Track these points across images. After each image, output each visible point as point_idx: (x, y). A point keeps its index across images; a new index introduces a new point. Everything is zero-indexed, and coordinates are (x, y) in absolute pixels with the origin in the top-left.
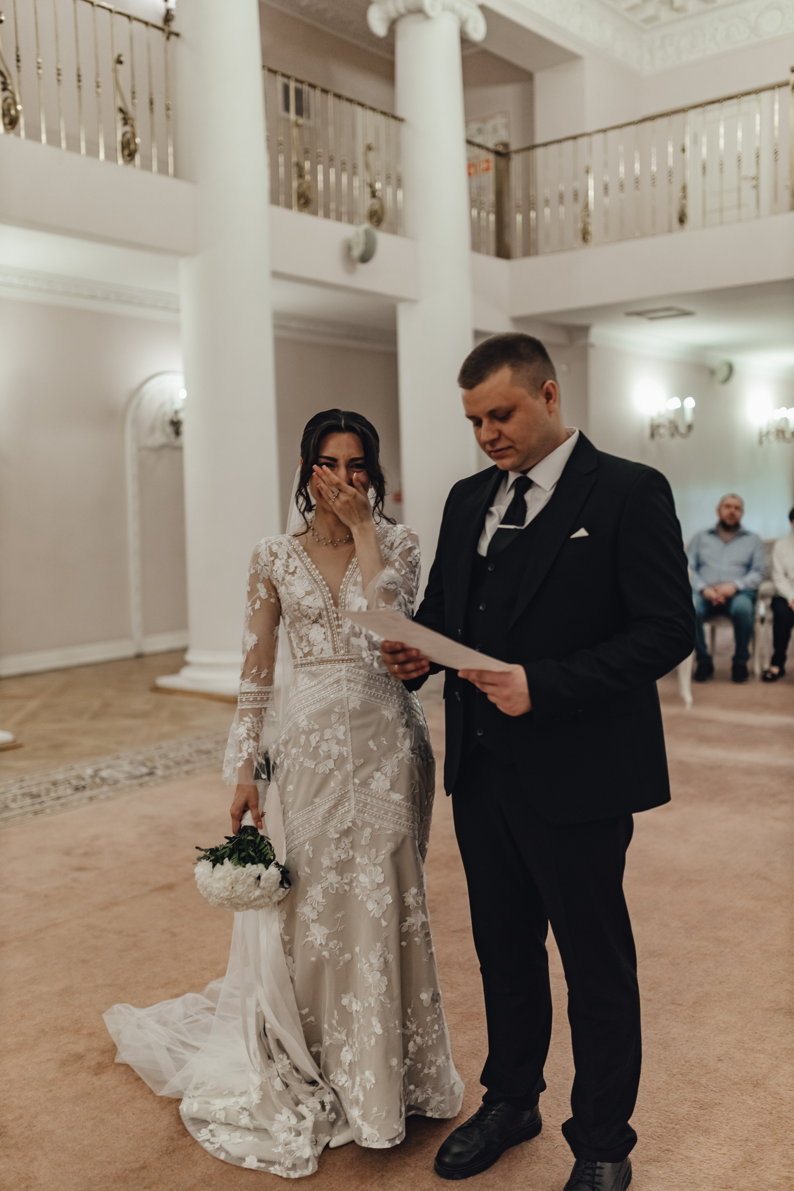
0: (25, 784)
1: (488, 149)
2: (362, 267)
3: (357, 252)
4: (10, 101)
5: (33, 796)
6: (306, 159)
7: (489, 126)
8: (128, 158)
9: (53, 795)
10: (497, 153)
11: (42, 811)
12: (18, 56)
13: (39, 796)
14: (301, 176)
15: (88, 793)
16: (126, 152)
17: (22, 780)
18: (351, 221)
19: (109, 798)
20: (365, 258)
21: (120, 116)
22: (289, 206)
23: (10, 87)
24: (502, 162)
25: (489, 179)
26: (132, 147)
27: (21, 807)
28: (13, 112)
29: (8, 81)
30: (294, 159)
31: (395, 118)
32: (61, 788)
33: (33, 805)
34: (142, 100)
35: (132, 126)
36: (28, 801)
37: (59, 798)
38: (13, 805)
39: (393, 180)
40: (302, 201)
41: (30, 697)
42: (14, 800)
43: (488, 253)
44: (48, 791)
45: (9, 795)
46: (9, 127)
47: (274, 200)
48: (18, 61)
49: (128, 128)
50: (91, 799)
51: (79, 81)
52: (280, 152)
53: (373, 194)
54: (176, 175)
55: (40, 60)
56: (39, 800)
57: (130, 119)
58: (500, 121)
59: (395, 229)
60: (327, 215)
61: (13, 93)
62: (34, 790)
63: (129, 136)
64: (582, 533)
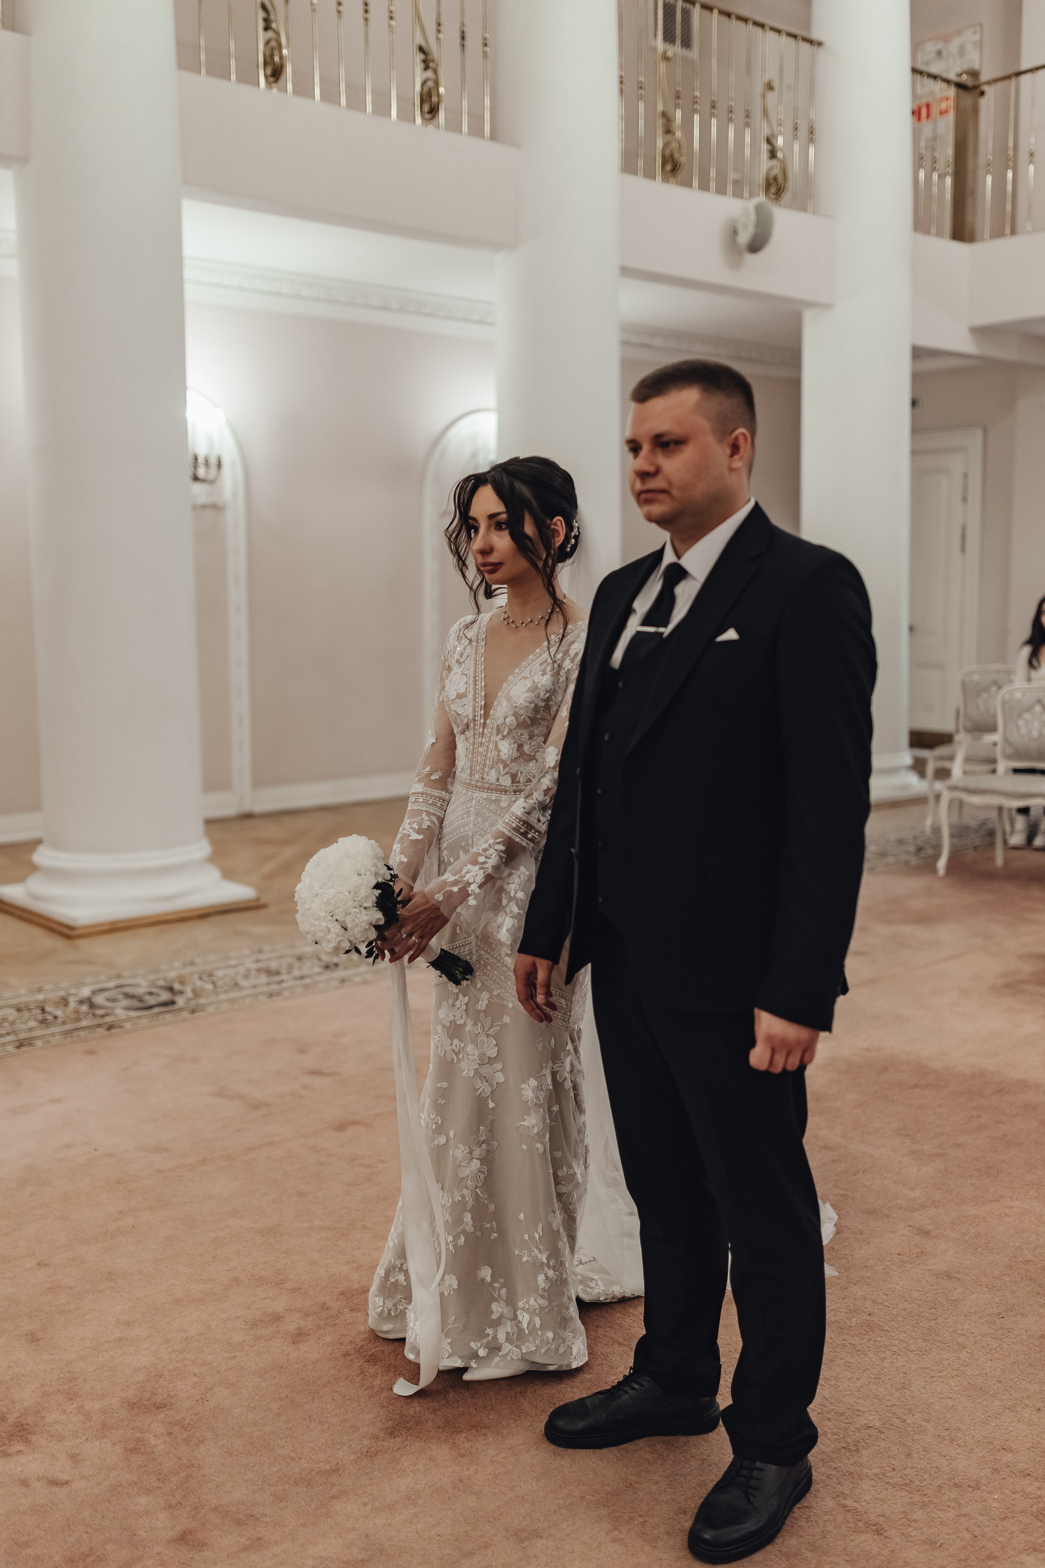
0: (262, 956)
1: (948, 81)
2: (751, 259)
3: (744, 238)
4: (273, 43)
5: (270, 973)
6: (677, 106)
7: (953, 47)
8: (428, 116)
9: (296, 973)
10: (960, 86)
11: (278, 994)
13: (278, 973)
14: (668, 131)
15: (340, 973)
16: (426, 108)
17: (260, 951)
18: (738, 194)
19: (365, 982)
20: (755, 247)
21: (420, 57)
22: (650, 175)
23: (274, 25)
24: (968, 100)
25: (946, 126)
26: (435, 99)
27: (254, 987)
28: (277, 59)
29: (272, 17)
30: (660, 108)
31: (811, 42)
32: (308, 964)
33: (269, 984)
34: (451, 33)
35: (435, 71)
36: (264, 979)
37: (302, 978)
38: (244, 983)
39: (803, 131)
40: (669, 167)
41: (286, 842)
42: (247, 977)
43: (939, 235)
44: (290, 967)
45: (242, 970)
46: (271, 79)
47: (628, 166)
49: (429, 74)
50: (343, 981)
51: (366, 11)
52: (640, 97)
53: (773, 154)
54: (493, 137)
56: (277, 978)
57: (433, 61)
58: (969, 38)
59: (803, 204)
60: (704, 186)
61: (277, 33)
62: (273, 965)
63: (430, 84)
64: (731, 635)
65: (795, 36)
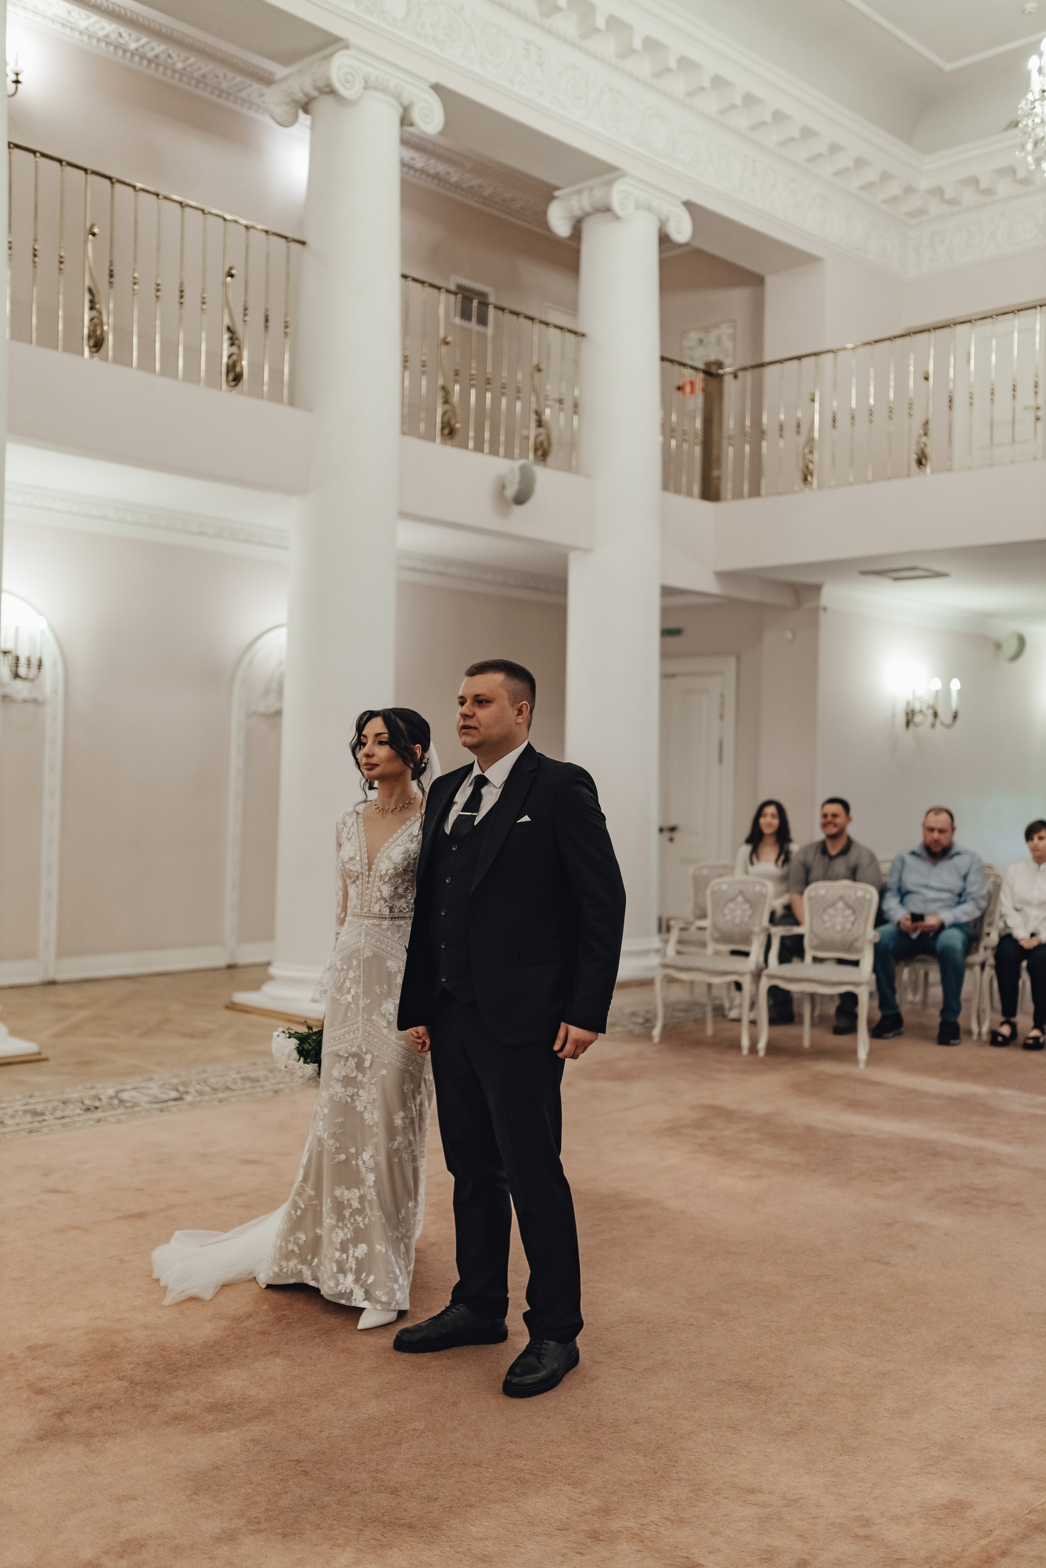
0: (32, 1101)
1: (695, 369)
2: (517, 509)
3: (510, 492)
4: (96, 321)
5: (35, 1113)
6: (456, 381)
7: (712, 337)
8: (233, 383)
9: (59, 1114)
10: (708, 373)
11: (38, 1131)
12: (111, 271)
13: (42, 1114)
14: (446, 401)
15: (98, 1115)
16: (231, 377)
17: (31, 1095)
18: (509, 455)
19: (116, 1123)
20: (520, 499)
21: (226, 336)
22: (429, 437)
23: (97, 306)
24: (714, 383)
26: (238, 369)
27: (18, 1124)
28: (98, 332)
29: (96, 300)
30: (441, 382)
31: (575, 333)
32: (71, 1107)
33: (31, 1122)
34: (256, 317)
35: (239, 347)
36: (29, 1118)
37: (63, 1118)
38: (9, 1122)
39: (568, 405)
40: (446, 431)
42: (13, 1117)
43: (689, 494)
44: (55, 1109)
45: (10, 1111)
46: (94, 349)
47: (408, 430)
48: (111, 276)
49: (234, 349)
50: (97, 1122)
51: (182, 297)
52: (423, 373)
53: (540, 423)
54: (291, 403)
55: (136, 275)
56: (40, 1118)
57: (237, 339)
58: (725, 330)
59: (567, 466)
60: (479, 448)
61: (100, 313)
62: (39, 1108)
63: (234, 357)
64: (526, 818)
65: (561, 328)
